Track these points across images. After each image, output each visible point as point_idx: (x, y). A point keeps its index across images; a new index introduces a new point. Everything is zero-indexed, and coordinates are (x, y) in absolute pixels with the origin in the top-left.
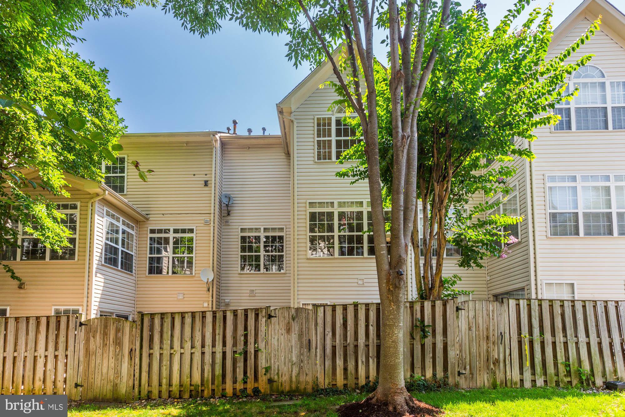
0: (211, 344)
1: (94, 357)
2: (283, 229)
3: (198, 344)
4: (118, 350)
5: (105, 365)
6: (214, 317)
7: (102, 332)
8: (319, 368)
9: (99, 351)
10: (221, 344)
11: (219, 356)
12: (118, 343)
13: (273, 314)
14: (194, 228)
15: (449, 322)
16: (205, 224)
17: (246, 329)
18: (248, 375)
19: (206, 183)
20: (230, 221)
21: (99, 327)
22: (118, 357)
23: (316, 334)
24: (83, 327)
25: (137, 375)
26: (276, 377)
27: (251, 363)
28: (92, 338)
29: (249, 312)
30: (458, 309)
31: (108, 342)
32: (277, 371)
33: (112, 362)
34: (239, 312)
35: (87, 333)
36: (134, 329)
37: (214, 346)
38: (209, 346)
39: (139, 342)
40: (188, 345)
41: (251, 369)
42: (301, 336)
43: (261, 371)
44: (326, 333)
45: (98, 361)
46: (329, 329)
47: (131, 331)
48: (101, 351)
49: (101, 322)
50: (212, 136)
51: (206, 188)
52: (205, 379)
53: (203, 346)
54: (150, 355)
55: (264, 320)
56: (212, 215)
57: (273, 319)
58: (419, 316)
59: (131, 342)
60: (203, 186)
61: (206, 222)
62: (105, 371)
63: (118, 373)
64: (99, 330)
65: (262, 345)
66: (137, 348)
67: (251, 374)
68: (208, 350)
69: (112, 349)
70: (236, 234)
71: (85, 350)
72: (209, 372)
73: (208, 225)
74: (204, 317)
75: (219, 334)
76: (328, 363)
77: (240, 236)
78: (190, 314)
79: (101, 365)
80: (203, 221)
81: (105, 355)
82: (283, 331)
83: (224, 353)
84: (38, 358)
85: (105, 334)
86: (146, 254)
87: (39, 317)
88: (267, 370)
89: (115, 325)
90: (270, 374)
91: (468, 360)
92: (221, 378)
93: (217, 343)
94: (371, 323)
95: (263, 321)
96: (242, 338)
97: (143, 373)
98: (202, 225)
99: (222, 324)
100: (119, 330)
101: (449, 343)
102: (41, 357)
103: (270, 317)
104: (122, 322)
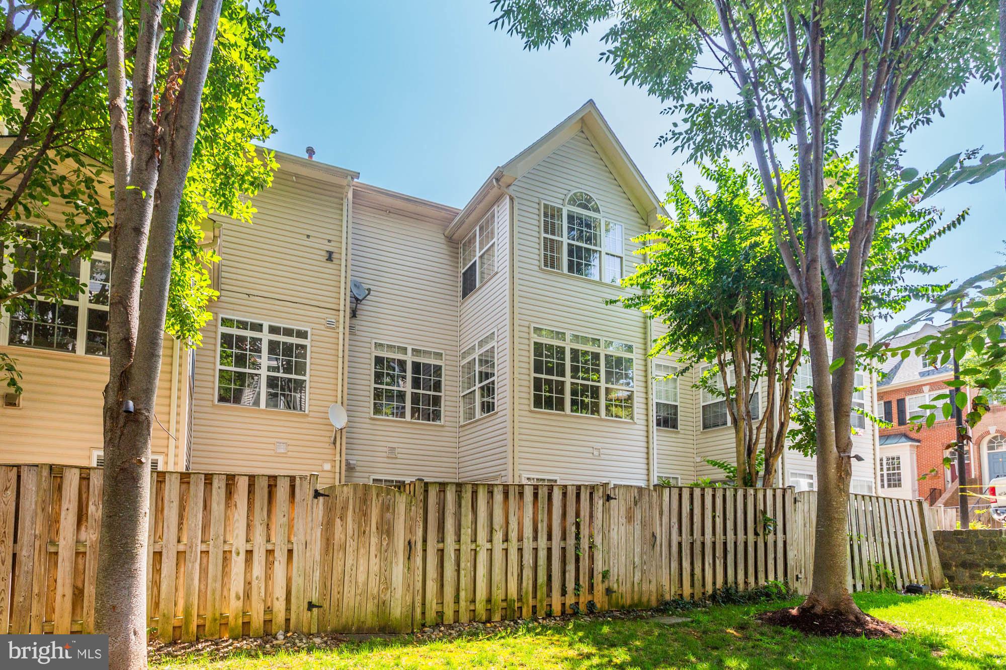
0: (531, 536)
1: (341, 554)
2: (441, 354)
3: (513, 535)
4: (385, 543)
5: (362, 568)
6: (536, 495)
7: (357, 510)
8: (665, 571)
9: (351, 545)
10: (545, 537)
11: (542, 554)
12: (386, 530)
13: (612, 496)
14: (309, 330)
15: (788, 516)
16: (328, 327)
17: (578, 515)
18: (581, 583)
19: (330, 257)
20: (357, 327)
21: (351, 501)
22: (385, 554)
23: (661, 525)
24: (321, 499)
25: (419, 585)
26: (615, 586)
27: (584, 566)
28: (338, 521)
29: (583, 489)
30: (795, 501)
31: (368, 529)
32: (616, 578)
33: (374, 561)
34: (569, 488)
35: (329, 510)
36: (413, 508)
37: (535, 538)
38: (528, 538)
39: (421, 529)
40: (498, 536)
41: (584, 574)
42: (643, 525)
43: (598, 578)
44: (672, 524)
45: (349, 562)
46: (675, 520)
47: (408, 509)
48: (355, 543)
49: (355, 493)
50: (349, 178)
51: (329, 265)
52: (524, 590)
53: (520, 539)
54: (441, 552)
55: (601, 502)
56: (342, 313)
57: (612, 501)
58: (762, 508)
59: (411, 530)
60: (324, 259)
61: (330, 323)
62: (362, 578)
63: (386, 582)
64: (351, 507)
65: (598, 540)
66: (418, 540)
67: (584, 581)
68: (528, 545)
69: (374, 540)
70: (368, 350)
71: (324, 540)
72: (528, 579)
73: (334, 328)
74: (521, 494)
75: (542, 521)
76: (675, 565)
77: (374, 355)
78: (501, 488)
79: (354, 569)
80: (323, 322)
81: (362, 551)
82: (623, 520)
83: (549, 550)
84: (234, 554)
85: (364, 514)
86: (214, 364)
87: (234, 476)
88: (605, 575)
89: (380, 499)
90: (609, 581)
91: (803, 562)
92: (545, 588)
93: (539, 535)
94: (717, 514)
95: (599, 503)
96: (574, 528)
97: (427, 582)
98: (323, 327)
99: (546, 506)
100: (388, 509)
101: (788, 541)
102: (238, 554)
103: (609, 498)
104: (392, 494)
